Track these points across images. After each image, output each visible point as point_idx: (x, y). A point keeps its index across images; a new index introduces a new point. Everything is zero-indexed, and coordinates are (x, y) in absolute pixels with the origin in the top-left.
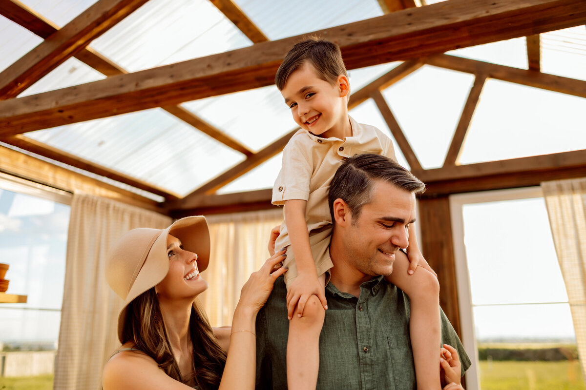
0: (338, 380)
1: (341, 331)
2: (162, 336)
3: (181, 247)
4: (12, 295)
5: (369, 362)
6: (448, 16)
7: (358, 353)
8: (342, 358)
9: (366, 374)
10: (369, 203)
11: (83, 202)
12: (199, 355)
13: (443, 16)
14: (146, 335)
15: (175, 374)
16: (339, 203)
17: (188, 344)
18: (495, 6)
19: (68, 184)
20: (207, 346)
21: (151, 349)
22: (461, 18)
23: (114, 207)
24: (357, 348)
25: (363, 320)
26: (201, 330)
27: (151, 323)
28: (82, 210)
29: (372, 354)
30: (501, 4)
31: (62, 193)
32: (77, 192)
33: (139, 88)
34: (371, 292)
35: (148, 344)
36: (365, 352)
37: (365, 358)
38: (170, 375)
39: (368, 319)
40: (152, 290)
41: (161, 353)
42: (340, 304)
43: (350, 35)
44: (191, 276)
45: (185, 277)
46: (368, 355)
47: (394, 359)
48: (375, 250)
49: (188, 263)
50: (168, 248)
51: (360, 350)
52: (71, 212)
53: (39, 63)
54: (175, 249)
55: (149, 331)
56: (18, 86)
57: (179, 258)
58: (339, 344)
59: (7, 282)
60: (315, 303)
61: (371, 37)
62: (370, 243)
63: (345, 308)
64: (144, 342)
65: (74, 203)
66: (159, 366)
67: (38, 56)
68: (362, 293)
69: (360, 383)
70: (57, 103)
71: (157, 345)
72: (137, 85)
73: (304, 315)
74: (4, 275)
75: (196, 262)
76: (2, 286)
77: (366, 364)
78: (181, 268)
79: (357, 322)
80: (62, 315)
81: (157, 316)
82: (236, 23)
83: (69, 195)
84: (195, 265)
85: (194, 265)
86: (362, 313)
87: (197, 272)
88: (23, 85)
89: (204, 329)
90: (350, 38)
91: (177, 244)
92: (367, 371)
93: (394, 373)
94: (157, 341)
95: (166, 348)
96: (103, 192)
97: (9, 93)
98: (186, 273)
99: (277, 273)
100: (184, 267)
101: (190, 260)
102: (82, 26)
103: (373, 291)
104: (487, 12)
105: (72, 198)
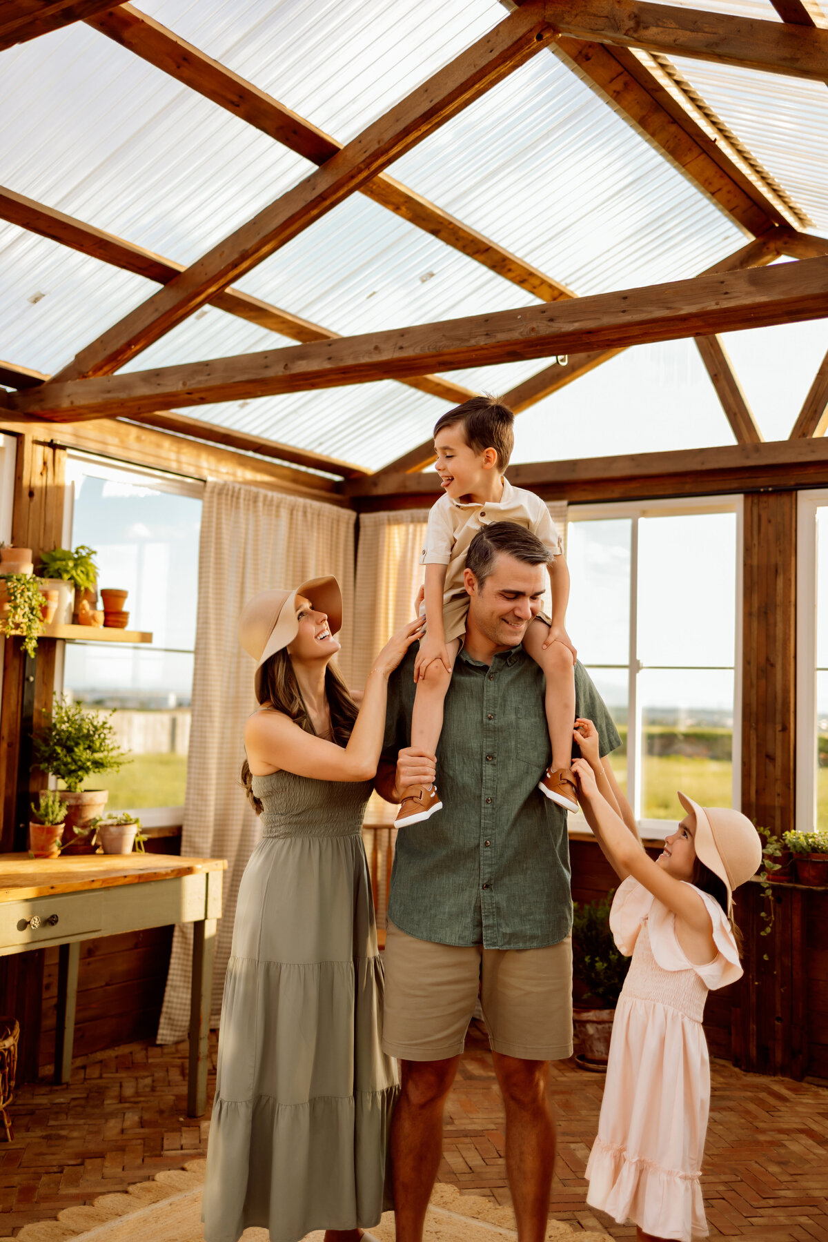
0: (460, 742)
1: (468, 698)
2: (296, 694)
3: (312, 608)
4: (134, 632)
5: (492, 729)
6: (669, 305)
7: (482, 720)
8: (465, 723)
9: (489, 739)
10: (491, 575)
11: (220, 494)
12: (337, 716)
13: (665, 304)
14: (281, 695)
15: (310, 729)
16: (467, 573)
17: (325, 705)
18: (727, 296)
19: (198, 467)
20: (345, 706)
21: (286, 706)
22: (686, 310)
23: (265, 497)
24: (482, 715)
25: (492, 689)
26: (338, 691)
27: (285, 682)
28: (219, 504)
29: (496, 721)
30: (735, 295)
31: (189, 480)
32: (210, 479)
33: (288, 373)
34: (506, 663)
35: (283, 702)
36: (490, 719)
37: (489, 724)
38: (305, 730)
39: (497, 689)
40: (284, 651)
41: (295, 710)
42: (471, 671)
43: (551, 320)
44: (321, 636)
45: (316, 637)
46: (491, 722)
47: (519, 728)
48: (498, 620)
49: (318, 624)
50: (297, 610)
51: (484, 717)
52: (204, 507)
53: (159, 319)
54: (305, 610)
55: (284, 689)
56: (131, 349)
57: (309, 620)
58: (465, 710)
59: (125, 615)
60: (437, 667)
61: (576, 326)
62: (493, 613)
63: (476, 676)
64: (280, 700)
65: (207, 495)
66: (294, 722)
67: (157, 310)
68: (494, 663)
69: (481, 747)
70: (184, 384)
71: (291, 702)
72: (286, 367)
73: (426, 677)
74: (122, 606)
75: (326, 622)
76: (121, 619)
77: (489, 730)
78: (311, 628)
79: (485, 690)
80: (196, 659)
81: (290, 675)
82: (435, 232)
83: (201, 483)
84: (326, 625)
85: (324, 625)
86: (492, 683)
87: (328, 632)
88: (138, 347)
89: (339, 689)
90: (550, 324)
91: (307, 605)
92: (489, 737)
93: (516, 742)
94: (292, 698)
95: (300, 705)
96: (249, 475)
97: (119, 358)
98: (317, 633)
99: (413, 638)
100: (314, 628)
101: (320, 621)
102: (214, 269)
103: (508, 661)
104: (717, 304)
105: (205, 486)
